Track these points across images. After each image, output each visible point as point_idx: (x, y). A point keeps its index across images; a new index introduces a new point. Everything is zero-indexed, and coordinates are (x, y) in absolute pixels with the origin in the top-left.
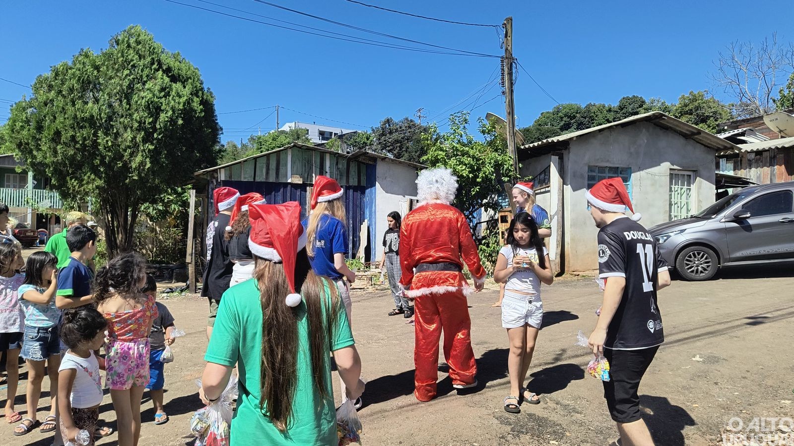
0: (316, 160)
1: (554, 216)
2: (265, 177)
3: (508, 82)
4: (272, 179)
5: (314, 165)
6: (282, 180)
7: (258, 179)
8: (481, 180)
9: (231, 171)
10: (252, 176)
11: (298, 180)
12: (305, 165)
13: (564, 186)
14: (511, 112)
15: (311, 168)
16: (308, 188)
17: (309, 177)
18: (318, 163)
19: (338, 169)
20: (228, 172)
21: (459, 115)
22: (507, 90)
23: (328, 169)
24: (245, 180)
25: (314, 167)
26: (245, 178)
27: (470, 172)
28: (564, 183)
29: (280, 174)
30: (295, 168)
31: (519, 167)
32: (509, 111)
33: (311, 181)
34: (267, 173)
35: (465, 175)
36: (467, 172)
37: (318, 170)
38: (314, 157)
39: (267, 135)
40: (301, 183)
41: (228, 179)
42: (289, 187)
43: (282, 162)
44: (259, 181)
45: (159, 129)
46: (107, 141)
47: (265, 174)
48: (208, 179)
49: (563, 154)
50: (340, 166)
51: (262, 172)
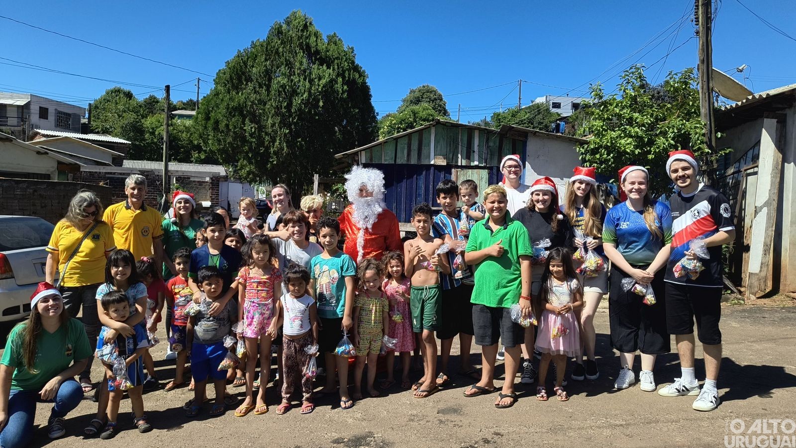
0: (463, 138)
1: (761, 208)
2: (406, 159)
3: (703, 16)
4: (414, 161)
5: (460, 144)
6: (424, 162)
7: (399, 162)
8: (653, 156)
9: (371, 153)
10: (393, 158)
11: (441, 162)
12: (450, 144)
13: (786, 164)
14: (705, 59)
15: (457, 148)
16: (453, 170)
17: (454, 157)
18: (465, 142)
19: (488, 147)
20: (369, 155)
21: (633, 70)
22: (701, 29)
23: (476, 148)
24: (385, 163)
25: (460, 147)
26: (385, 160)
27: (636, 147)
28: (785, 160)
29: (422, 155)
30: (439, 148)
31: (716, 137)
32: (702, 58)
33: (457, 162)
34: (409, 155)
35: (629, 151)
36: (632, 147)
37: (465, 149)
38: (460, 134)
39: (507, 111)
40: (445, 164)
41: (369, 162)
42: (432, 169)
43: (424, 142)
44: (400, 163)
45: (294, 112)
46: (252, 128)
47: (406, 156)
48: (350, 162)
49: (786, 115)
50: (491, 144)
51: (403, 153)
